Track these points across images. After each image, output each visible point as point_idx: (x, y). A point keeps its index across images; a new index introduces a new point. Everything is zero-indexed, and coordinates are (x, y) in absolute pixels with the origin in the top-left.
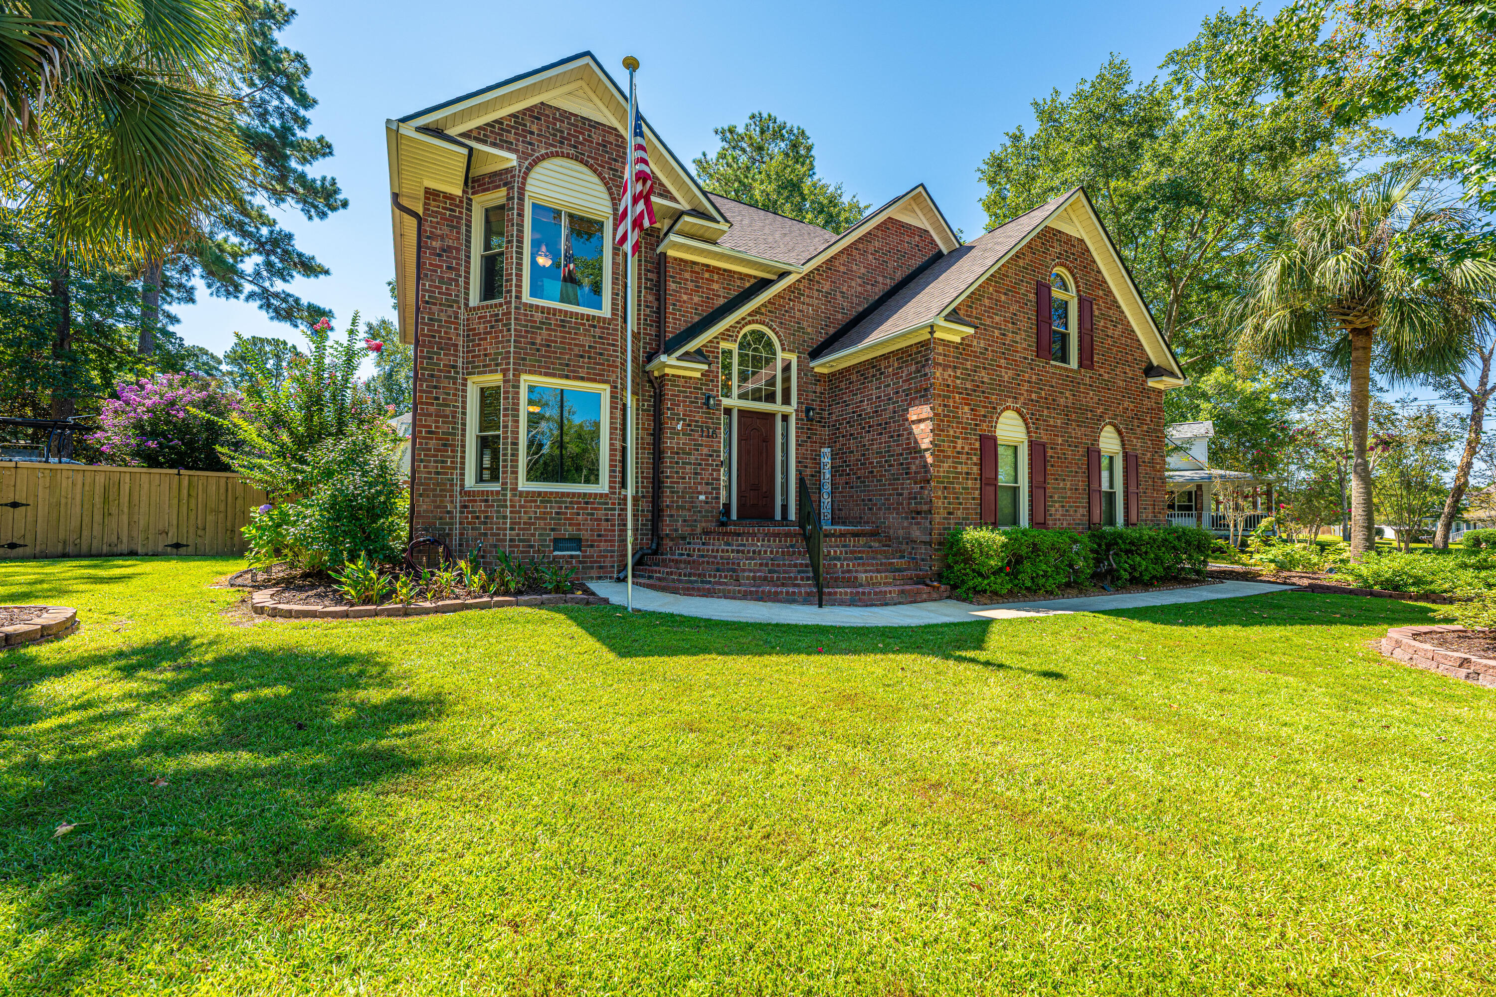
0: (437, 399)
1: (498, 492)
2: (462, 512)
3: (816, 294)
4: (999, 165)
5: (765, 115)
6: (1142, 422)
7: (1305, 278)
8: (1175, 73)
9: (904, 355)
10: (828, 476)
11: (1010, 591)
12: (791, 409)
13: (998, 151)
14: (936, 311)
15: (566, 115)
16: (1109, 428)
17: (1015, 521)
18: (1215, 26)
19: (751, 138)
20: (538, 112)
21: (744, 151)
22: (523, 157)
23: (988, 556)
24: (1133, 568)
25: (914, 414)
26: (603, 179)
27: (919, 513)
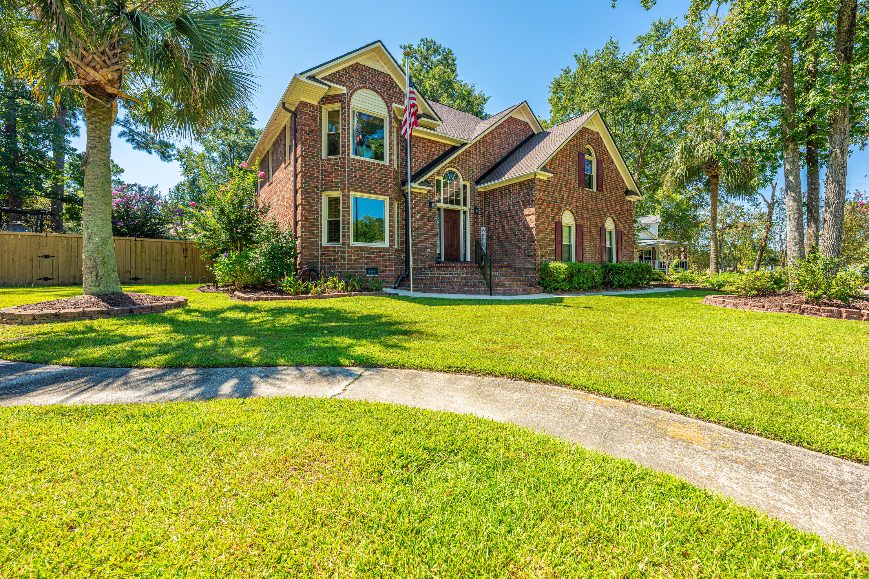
0: (309, 202)
1: (341, 247)
2: (321, 256)
3: (478, 153)
4: (558, 85)
5: (429, 40)
6: (624, 216)
7: (691, 153)
8: (640, 47)
9: (521, 185)
10: (485, 240)
11: (569, 289)
12: (467, 208)
13: (558, 77)
14: (537, 166)
15: (368, 69)
16: (610, 219)
17: (570, 259)
18: (658, 26)
19: (421, 52)
20: (356, 67)
21: (417, 59)
22: (349, 88)
23: (560, 274)
24: (619, 280)
25: (526, 212)
26: (384, 99)
27: (529, 256)
